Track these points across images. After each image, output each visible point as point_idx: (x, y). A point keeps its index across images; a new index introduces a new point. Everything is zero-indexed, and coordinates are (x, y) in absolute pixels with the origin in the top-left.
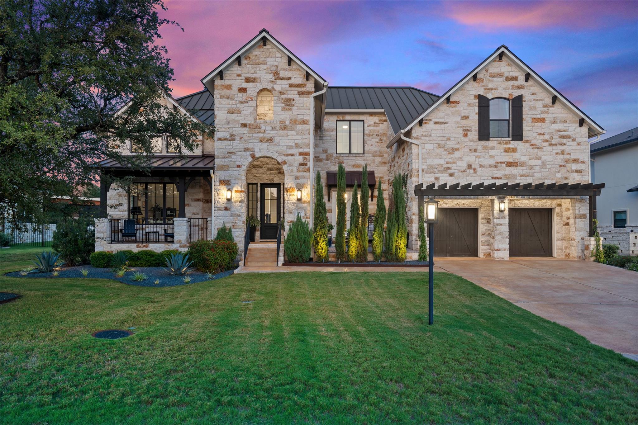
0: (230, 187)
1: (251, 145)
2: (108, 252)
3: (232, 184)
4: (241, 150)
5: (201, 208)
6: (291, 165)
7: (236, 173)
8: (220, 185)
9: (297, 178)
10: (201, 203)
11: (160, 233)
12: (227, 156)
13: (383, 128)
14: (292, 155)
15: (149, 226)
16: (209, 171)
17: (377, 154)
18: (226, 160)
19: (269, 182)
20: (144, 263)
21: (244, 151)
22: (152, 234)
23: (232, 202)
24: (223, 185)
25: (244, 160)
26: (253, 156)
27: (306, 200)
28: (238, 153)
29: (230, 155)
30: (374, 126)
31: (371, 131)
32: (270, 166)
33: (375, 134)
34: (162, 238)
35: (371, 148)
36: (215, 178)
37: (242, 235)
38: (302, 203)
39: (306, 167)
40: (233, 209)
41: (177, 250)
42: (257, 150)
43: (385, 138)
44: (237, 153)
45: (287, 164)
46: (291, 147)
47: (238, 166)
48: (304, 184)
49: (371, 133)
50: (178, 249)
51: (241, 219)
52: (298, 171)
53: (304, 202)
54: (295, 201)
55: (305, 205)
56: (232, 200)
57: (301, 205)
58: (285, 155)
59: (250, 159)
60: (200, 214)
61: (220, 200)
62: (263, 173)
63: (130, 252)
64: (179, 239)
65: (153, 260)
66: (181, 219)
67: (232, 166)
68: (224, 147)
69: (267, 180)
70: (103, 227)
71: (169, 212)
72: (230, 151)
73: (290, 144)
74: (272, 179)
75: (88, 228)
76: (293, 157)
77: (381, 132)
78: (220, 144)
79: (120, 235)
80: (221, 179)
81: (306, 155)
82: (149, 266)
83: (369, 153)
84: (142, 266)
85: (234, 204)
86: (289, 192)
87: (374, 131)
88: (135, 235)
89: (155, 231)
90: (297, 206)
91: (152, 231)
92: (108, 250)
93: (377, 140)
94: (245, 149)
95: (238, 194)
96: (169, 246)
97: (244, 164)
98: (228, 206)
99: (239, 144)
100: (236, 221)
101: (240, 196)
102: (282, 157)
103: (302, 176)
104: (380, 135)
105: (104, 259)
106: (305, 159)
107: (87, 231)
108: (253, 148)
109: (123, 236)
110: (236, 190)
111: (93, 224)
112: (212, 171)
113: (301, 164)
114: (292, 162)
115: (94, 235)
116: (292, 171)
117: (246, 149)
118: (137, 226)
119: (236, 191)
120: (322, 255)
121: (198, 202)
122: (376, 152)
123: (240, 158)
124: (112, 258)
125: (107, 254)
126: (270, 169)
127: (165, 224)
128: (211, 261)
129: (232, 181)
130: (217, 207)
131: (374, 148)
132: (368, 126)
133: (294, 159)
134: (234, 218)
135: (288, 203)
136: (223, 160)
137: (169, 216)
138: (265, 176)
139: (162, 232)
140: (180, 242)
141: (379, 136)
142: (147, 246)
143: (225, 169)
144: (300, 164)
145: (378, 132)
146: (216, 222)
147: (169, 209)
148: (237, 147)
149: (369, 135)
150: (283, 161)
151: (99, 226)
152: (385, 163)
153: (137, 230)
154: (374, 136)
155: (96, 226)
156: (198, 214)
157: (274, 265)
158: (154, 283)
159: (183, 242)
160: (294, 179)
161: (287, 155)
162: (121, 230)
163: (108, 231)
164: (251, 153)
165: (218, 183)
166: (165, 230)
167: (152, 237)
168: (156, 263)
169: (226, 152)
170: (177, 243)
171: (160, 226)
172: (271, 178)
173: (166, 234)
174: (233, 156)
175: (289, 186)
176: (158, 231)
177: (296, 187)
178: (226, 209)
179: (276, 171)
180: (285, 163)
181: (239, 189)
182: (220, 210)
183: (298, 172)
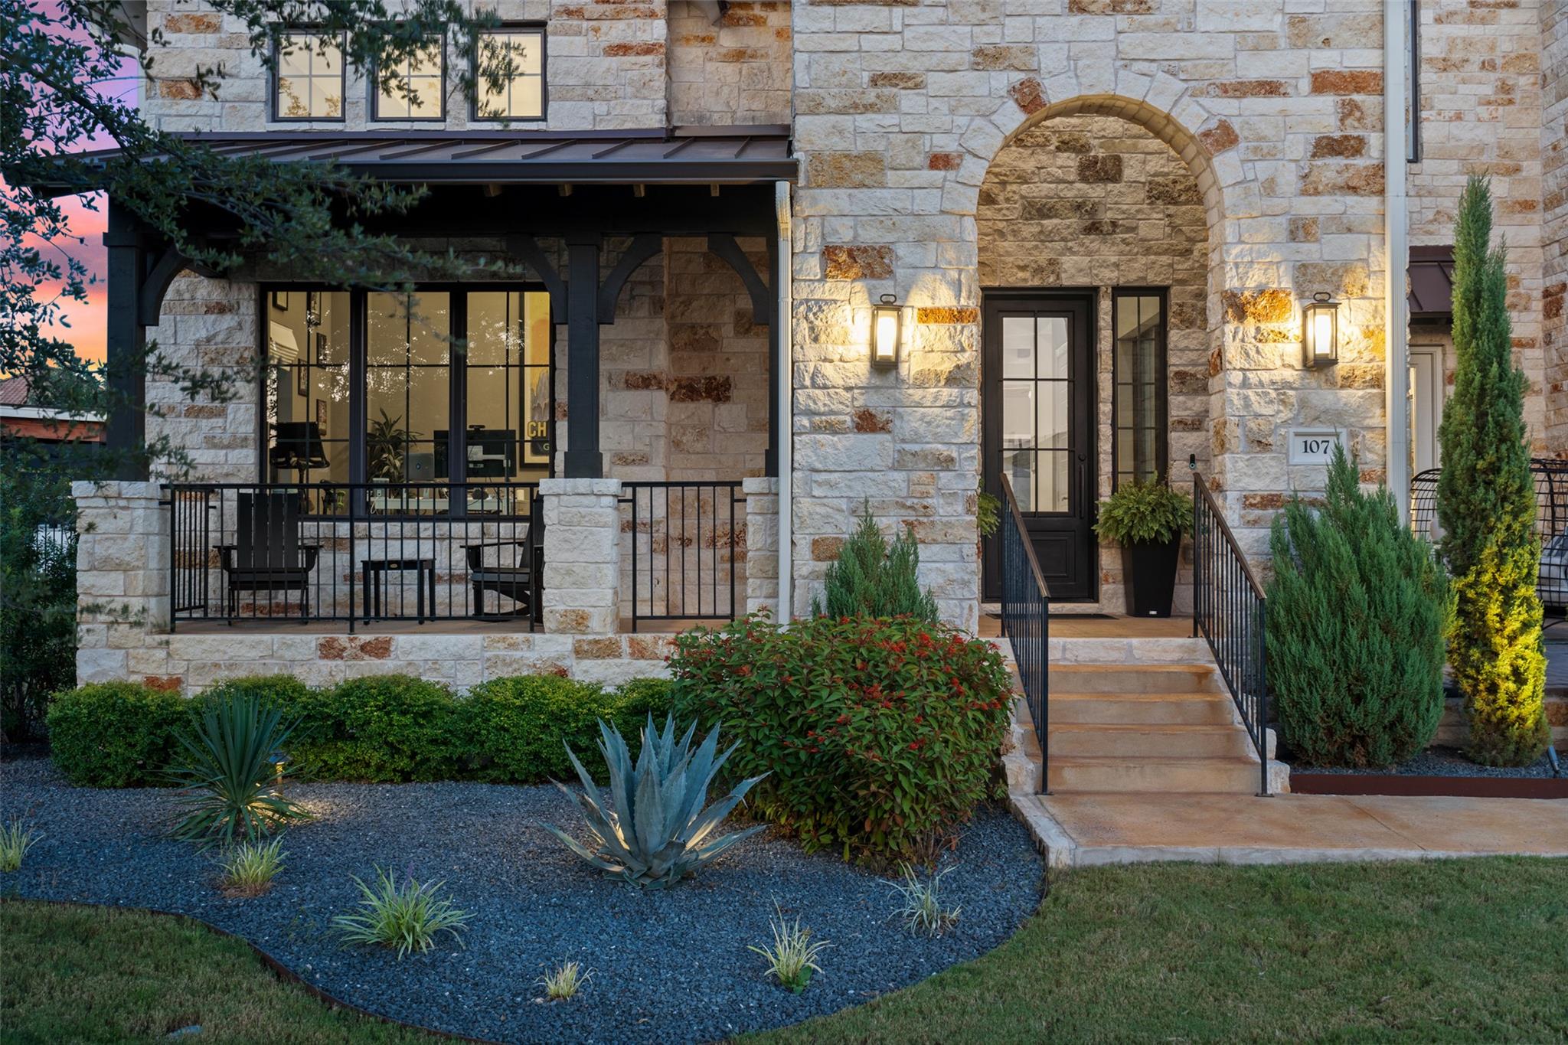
0: (887, 286)
1: (1015, 32)
2: (152, 681)
3: (900, 272)
4: (953, 59)
5: (662, 429)
6: (1263, 152)
7: (928, 202)
8: (825, 277)
9: (1300, 230)
10: (659, 399)
11: (441, 568)
12: (871, 96)
13: (1517, 30)
14: (1270, 88)
15: (377, 527)
16: (770, 189)
17: (1484, 158)
18: (864, 121)
19: (1036, 282)
20: (376, 758)
21: (975, 67)
22: (394, 574)
23: (899, 382)
24: (845, 274)
25: (979, 122)
26: (1029, 98)
27: (1361, 365)
28: (937, 82)
29: (888, 91)
30: (1470, 20)
31: (1452, 42)
32: (1040, 190)
33: (1476, 59)
34: (455, 597)
35: (1455, 128)
36: (800, 234)
37: (965, 584)
38: (1332, 383)
39: (1359, 162)
40: (911, 423)
41: (563, 673)
42: (1050, 58)
43: (1524, 82)
44: (932, 78)
45: (1242, 145)
46: (1261, 43)
47: (940, 161)
48: (1347, 267)
49: (1456, 56)
50: (565, 664)
51: (957, 486)
52: (1309, 187)
53: (1348, 381)
54: (1290, 375)
55: (1353, 396)
56: (904, 369)
57: (1326, 397)
58: (1226, 90)
59: (1013, 118)
60: (659, 460)
61: (828, 369)
62: (1001, 233)
63: (287, 690)
64: (575, 605)
65: (433, 741)
66: (583, 483)
67: (902, 159)
68: (851, 43)
69: (1023, 268)
70: (124, 534)
71: (476, 453)
72: (887, 70)
73: (1256, 24)
74: (1052, 262)
75: (41, 536)
76: (1275, 103)
77: (1506, 46)
78: (827, 25)
79: (216, 579)
80: (833, 240)
81: (1358, 89)
82: (406, 777)
83: (1443, 155)
84: (360, 778)
85: (917, 394)
86: (1250, 321)
87: (1468, 43)
88: (300, 583)
89: (410, 553)
90: (1303, 404)
91: (394, 554)
92: (151, 670)
93: (1488, 90)
94: (979, 52)
95: (939, 334)
96: (512, 646)
97: (974, 144)
98: (876, 403)
99: (942, 23)
100: (925, 495)
101: (949, 345)
102: (1206, 101)
103: (1333, 218)
104: (1499, 62)
105: (132, 730)
106: (1349, 110)
107: (30, 557)
108: (1029, 50)
109: (235, 586)
110: (928, 304)
111: (65, 515)
112: (783, 188)
113: (1328, 147)
114: (1269, 132)
115: (70, 580)
116: (1270, 187)
117: (987, 58)
118: (308, 530)
119: (927, 315)
120: (1514, 712)
121: (643, 395)
122: (1481, 152)
123: (952, 111)
124: (175, 730)
125: (152, 699)
126: (1039, 210)
127: (457, 514)
128: (895, 784)
129: (901, 250)
130: (810, 413)
131: (1467, 133)
132: (1438, 20)
133: (1284, 113)
134: (915, 476)
135: (1245, 384)
136: (846, 121)
137: (475, 473)
138: (1008, 245)
139: (451, 559)
140: (579, 621)
141: (1494, 67)
142: (380, 650)
143: (858, 177)
144: (1318, 141)
145: (1492, 48)
146: (805, 504)
147: (478, 435)
148: (933, 46)
149: (1446, 65)
150: (1213, 124)
151: (103, 526)
152: (1528, 206)
153: (312, 552)
154: (1473, 68)
155: (81, 524)
156: (644, 460)
157: (1237, 787)
158: (542, 992)
159: (595, 624)
160: (1283, 236)
161: (1240, 90)
162: (224, 551)
163: (155, 554)
164: (1017, 77)
165: (813, 266)
166: (474, 555)
167: (400, 590)
168: (447, 760)
169: (866, 77)
170: (562, 631)
171: (443, 528)
172: (1042, 259)
173: (479, 577)
174: (909, 100)
175: (1251, 284)
176: (426, 554)
177: (1298, 284)
178: (867, 422)
179: (1074, 222)
180: (1225, 137)
181: (946, 299)
182: (832, 429)
183: (1304, 193)
